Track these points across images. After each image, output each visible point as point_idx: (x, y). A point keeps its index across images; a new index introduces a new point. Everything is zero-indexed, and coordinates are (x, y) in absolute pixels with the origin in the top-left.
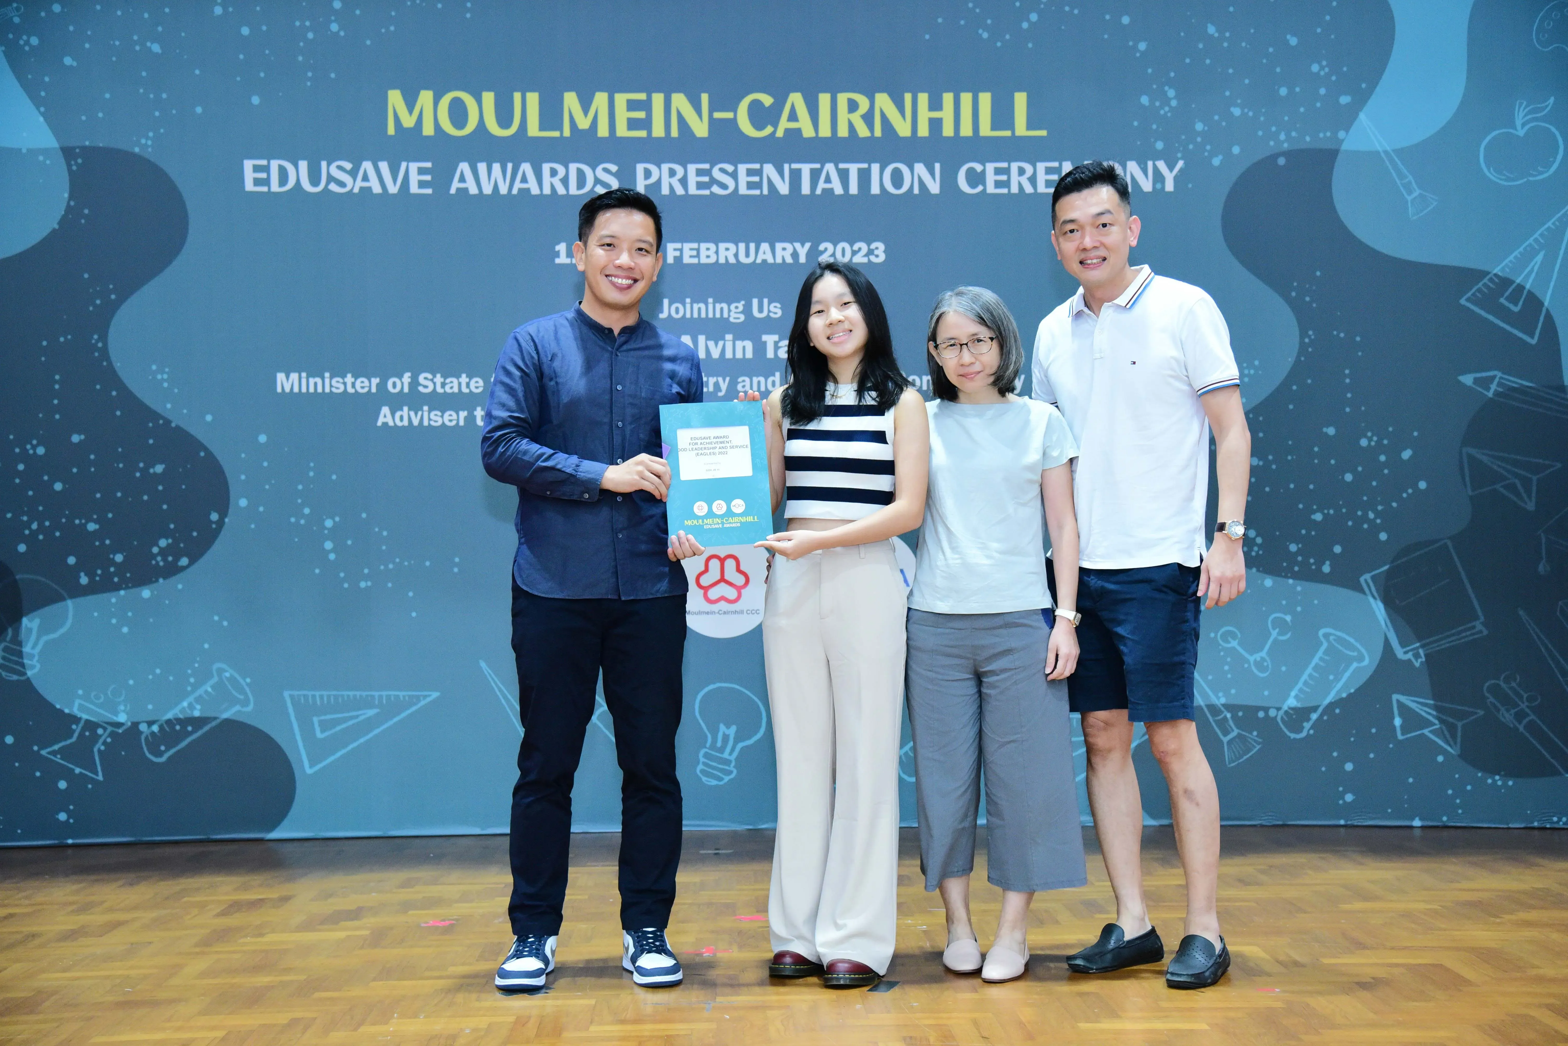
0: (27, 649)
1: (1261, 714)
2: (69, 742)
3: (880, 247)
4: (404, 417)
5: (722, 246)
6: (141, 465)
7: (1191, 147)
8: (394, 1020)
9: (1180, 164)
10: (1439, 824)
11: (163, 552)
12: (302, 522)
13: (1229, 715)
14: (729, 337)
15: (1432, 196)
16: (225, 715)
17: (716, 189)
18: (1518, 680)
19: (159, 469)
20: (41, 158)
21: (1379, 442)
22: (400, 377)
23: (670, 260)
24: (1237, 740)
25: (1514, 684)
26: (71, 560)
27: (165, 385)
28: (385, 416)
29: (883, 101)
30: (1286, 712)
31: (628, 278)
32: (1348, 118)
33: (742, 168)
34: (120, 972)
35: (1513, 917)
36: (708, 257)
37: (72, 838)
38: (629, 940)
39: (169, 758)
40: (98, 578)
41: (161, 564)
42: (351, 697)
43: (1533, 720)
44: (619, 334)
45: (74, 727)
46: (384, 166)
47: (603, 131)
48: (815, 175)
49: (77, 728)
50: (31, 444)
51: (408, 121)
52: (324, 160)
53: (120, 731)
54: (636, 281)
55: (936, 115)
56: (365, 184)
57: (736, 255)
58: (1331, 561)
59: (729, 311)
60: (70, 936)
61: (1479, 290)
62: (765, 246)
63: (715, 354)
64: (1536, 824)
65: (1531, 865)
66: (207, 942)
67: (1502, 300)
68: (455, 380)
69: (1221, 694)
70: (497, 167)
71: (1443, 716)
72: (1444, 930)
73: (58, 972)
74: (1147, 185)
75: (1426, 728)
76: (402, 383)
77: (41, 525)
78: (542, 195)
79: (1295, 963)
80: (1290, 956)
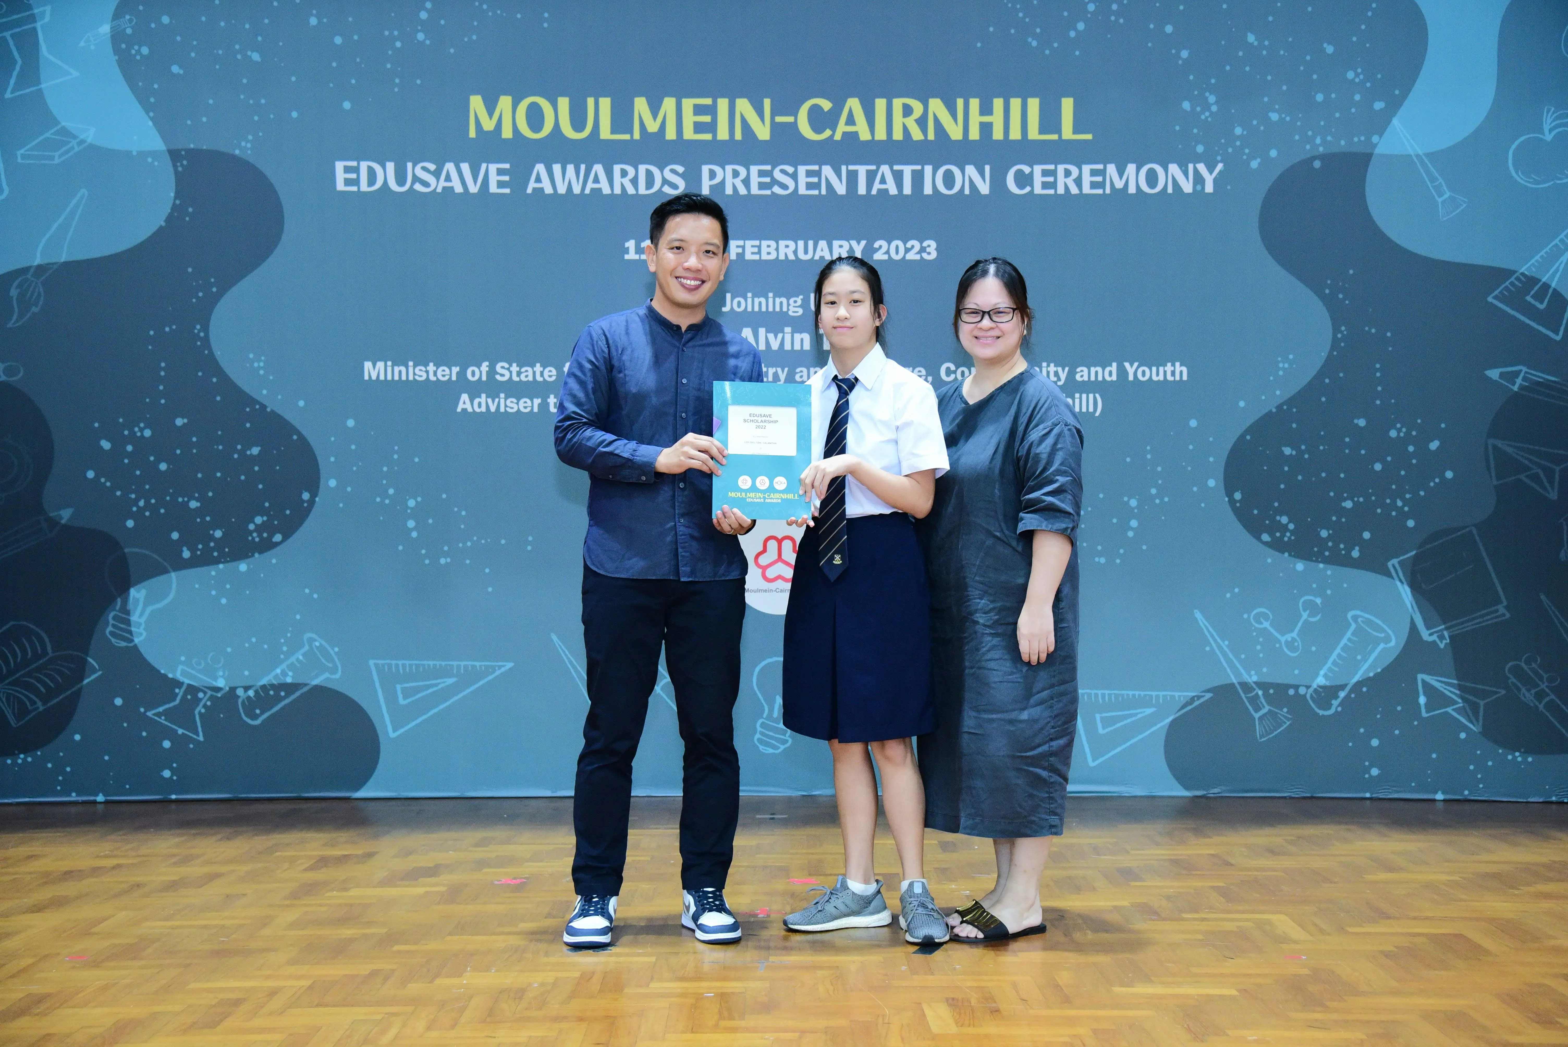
0: (134, 618)
1: (1291, 692)
2: (173, 704)
3: (931, 245)
4: (482, 404)
5: (782, 243)
6: (239, 447)
7: (1230, 150)
8: (468, 974)
9: (1220, 166)
10: (1459, 797)
11: (259, 529)
12: (387, 501)
13: (1260, 693)
14: (788, 330)
15: (1461, 198)
16: (315, 682)
17: (777, 190)
18: (1538, 661)
19: (255, 451)
20: (150, 160)
21: (1408, 433)
22: (479, 366)
24: (1267, 716)
25: (1534, 665)
26: (175, 536)
27: (262, 372)
28: (464, 403)
29: (936, 106)
30: (1315, 690)
31: (695, 279)
32: (1381, 123)
33: (802, 170)
34: (216, 922)
35: (1531, 889)
36: (769, 253)
37: (176, 794)
38: (690, 899)
39: (263, 722)
40: (198, 553)
41: (257, 539)
42: (432, 666)
43: (1553, 699)
44: (686, 331)
45: (177, 690)
46: (465, 167)
47: (671, 134)
48: (871, 177)
49: (180, 692)
50: (139, 427)
51: (489, 125)
52: (410, 161)
53: (219, 695)
54: (703, 282)
55: (986, 119)
56: (448, 184)
57: (795, 252)
58: (1360, 547)
59: (789, 305)
60: (172, 886)
61: (1506, 289)
62: (823, 244)
63: (775, 346)
64: (1554, 799)
65: (1547, 838)
66: (295, 896)
67: (1528, 298)
68: (529, 369)
69: (1253, 672)
70: (570, 168)
71: (1467, 696)
72: (1465, 901)
73: (160, 920)
74: (1187, 187)
75: (1449, 706)
76: (481, 372)
77: (147, 502)
78: (612, 195)
79: (1321, 931)
80: (1315, 925)
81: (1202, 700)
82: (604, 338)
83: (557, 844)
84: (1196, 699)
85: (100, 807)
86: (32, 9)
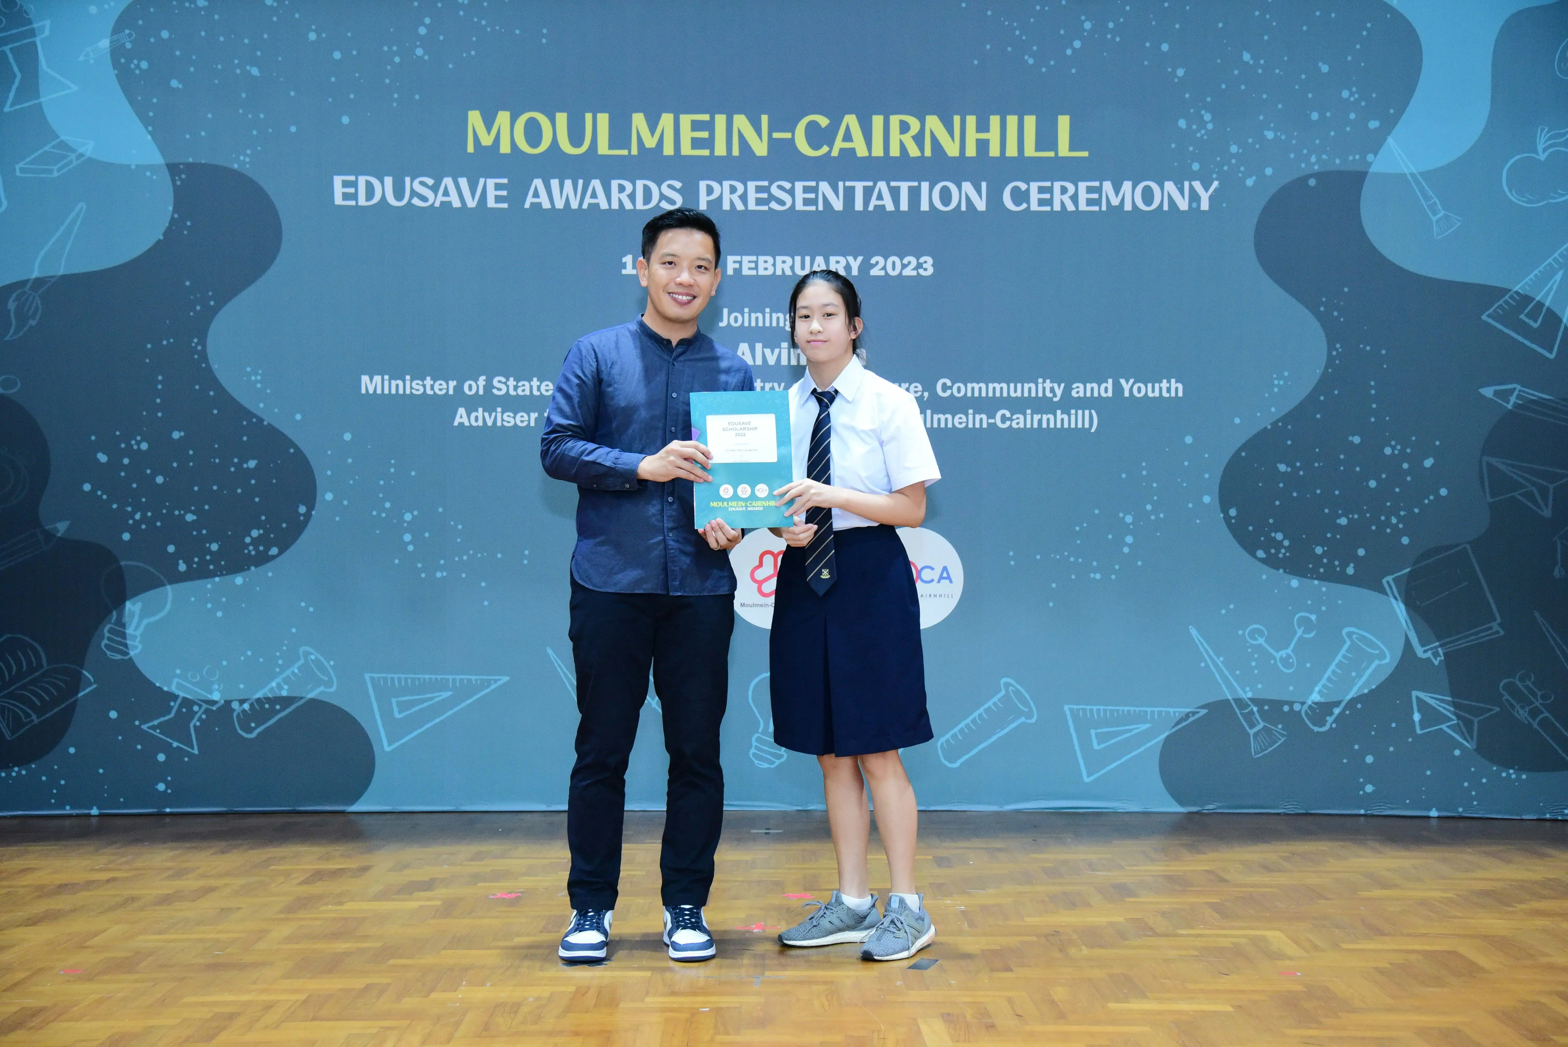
0: (130, 631)
1: (1286, 708)
2: (167, 718)
3: (928, 261)
4: (480, 418)
5: (779, 259)
6: (236, 460)
7: (1226, 168)
8: (463, 988)
9: (1216, 184)
10: (1453, 814)
11: (255, 542)
12: (384, 515)
13: (1255, 709)
14: (784, 345)
15: (1456, 217)
16: (311, 695)
17: (774, 205)
18: (1532, 680)
19: (252, 464)
20: (148, 174)
21: (1402, 451)
22: (476, 381)
23: (730, 272)
24: (1262, 732)
25: (1529, 683)
26: (171, 549)
27: (259, 386)
28: (461, 417)
29: (933, 123)
30: (1310, 707)
31: (687, 295)
32: (1376, 143)
33: (799, 186)
34: (211, 936)
35: (1525, 906)
36: (766, 269)
37: (170, 807)
39: (259, 734)
40: (194, 566)
41: (253, 553)
42: (427, 680)
43: (1546, 717)
44: (677, 346)
45: (172, 704)
46: (463, 182)
47: (668, 150)
48: (868, 193)
49: (175, 705)
50: (136, 440)
51: (487, 140)
52: (408, 176)
53: (214, 708)
54: (695, 297)
55: (983, 136)
56: (446, 199)
57: (792, 268)
58: (1354, 564)
60: (166, 900)
61: (1500, 307)
62: (820, 259)
63: (771, 360)
64: (1548, 816)
65: (1542, 856)
66: (290, 909)
67: (1522, 317)
68: (527, 384)
69: (1248, 689)
70: (568, 183)
71: (1461, 713)
72: (1461, 918)
73: (154, 934)
74: (1183, 204)
75: (1443, 723)
76: (478, 386)
77: (144, 515)
78: (610, 210)
79: (1316, 948)
80: (1311, 941)
81: (1197, 716)
82: (593, 352)
83: (551, 858)
84: (1191, 715)
85: (94, 820)
86: (31, 23)
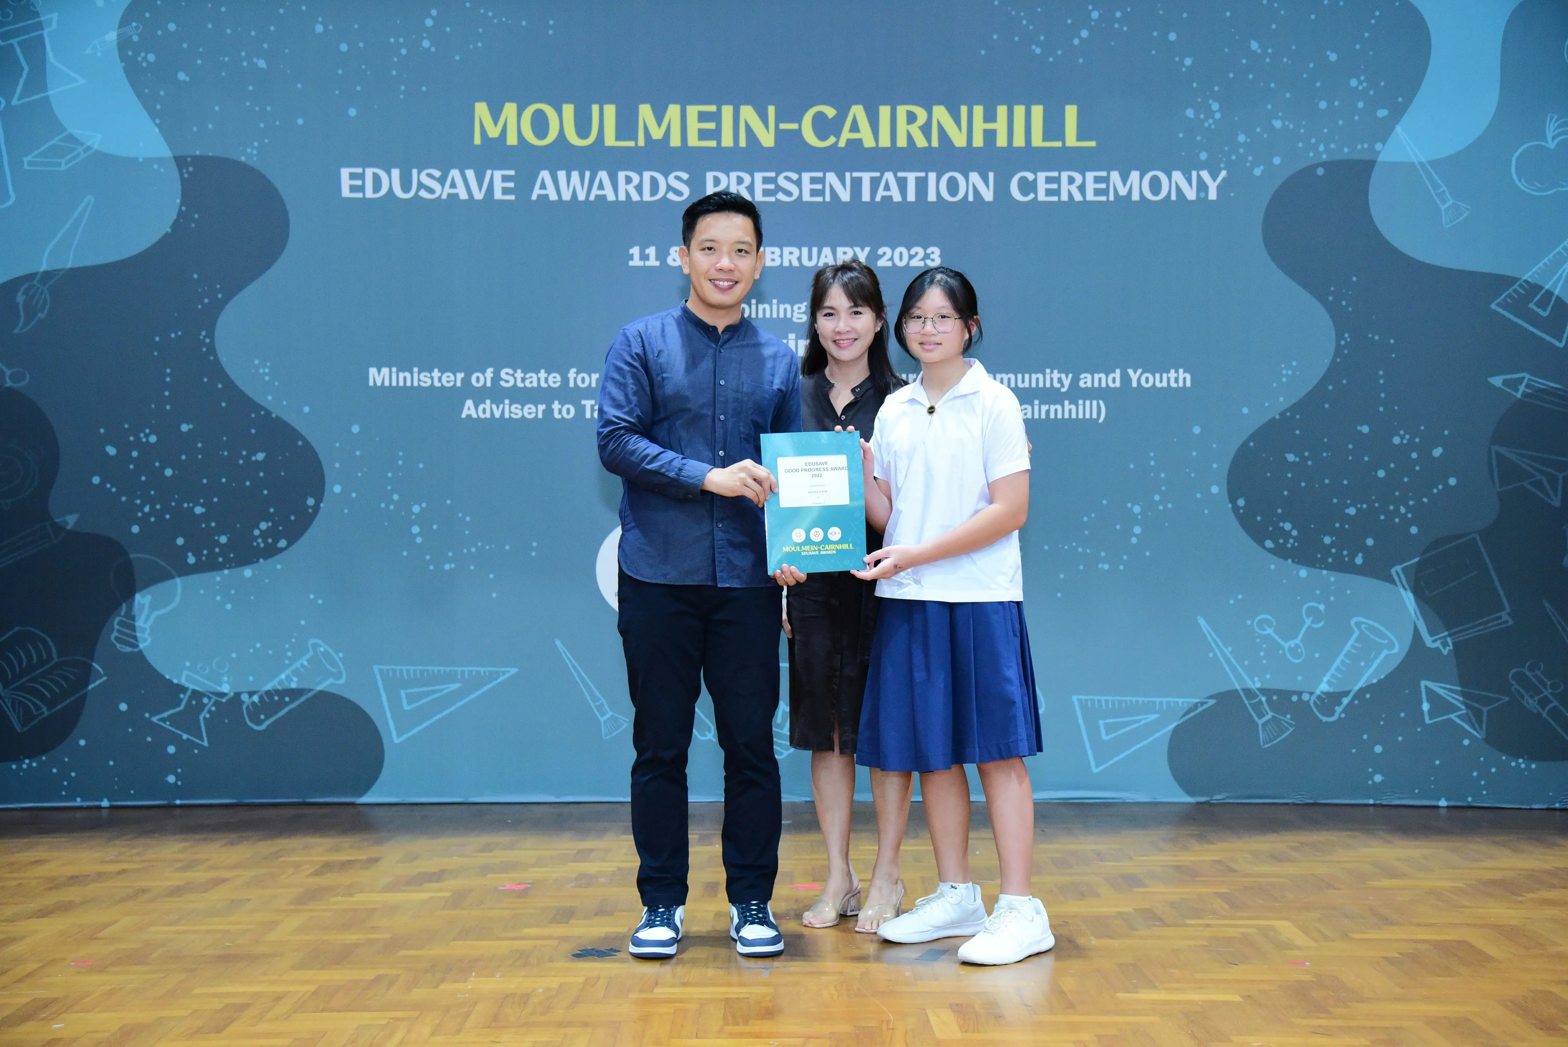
0: (139, 623)
1: (1295, 698)
2: (177, 710)
3: (935, 252)
4: (487, 410)
5: (786, 250)
6: (244, 453)
7: (1234, 157)
8: (472, 979)
9: (1223, 174)
10: (1464, 804)
11: (264, 534)
12: (392, 507)
13: (1264, 699)
14: (792, 336)
15: (1465, 206)
16: (320, 688)
17: (781, 196)
18: (1542, 669)
19: (260, 456)
20: (156, 167)
21: (1411, 440)
22: (483, 372)
24: (1271, 722)
25: (1538, 672)
26: (180, 541)
27: (267, 378)
28: (469, 409)
29: (940, 113)
30: (1319, 697)
31: (728, 280)
32: (1384, 131)
33: (806, 177)
34: (221, 927)
35: (1535, 896)
36: (773, 260)
37: (180, 799)
38: (734, 911)
39: (268, 727)
40: (204, 558)
41: (262, 545)
42: (436, 671)
43: (1556, 706)
44: (723, 332)
45: (182, 696)
46: (470, 174)
47: (675, 141)
48: (875, 183)
49: (184, 697)
50: (144, 433)
51: (493, 132)
52: (415, 168)
53: (224, 701)
54: (737, 282)
55: (990, 126)
56: (453, 191)
57: (799, 259)
58: (1363, 554)
59: (793, 311)
60: (176, 891)
61: (1509, 295)
62: (827, 250)
64: (1557, 805)
65: (1552, 845)
66: (300, 901)
67: (1531, 305)
68: (534, 375)
69: (1256, 679)
70: (575, 175)
71: (1469, 702)
72: (1469, 907)
73: (165, 925)
74: (1191, 194)
75: (1452, 713)
76: (485, 378)
77: (152, 508)
78: (617, 202)
79: (1325, 937)
80: (1319, 931)
81: (1205, 706)
84: (1199, 705)
85: (105, 813)
86: (39, 16)
